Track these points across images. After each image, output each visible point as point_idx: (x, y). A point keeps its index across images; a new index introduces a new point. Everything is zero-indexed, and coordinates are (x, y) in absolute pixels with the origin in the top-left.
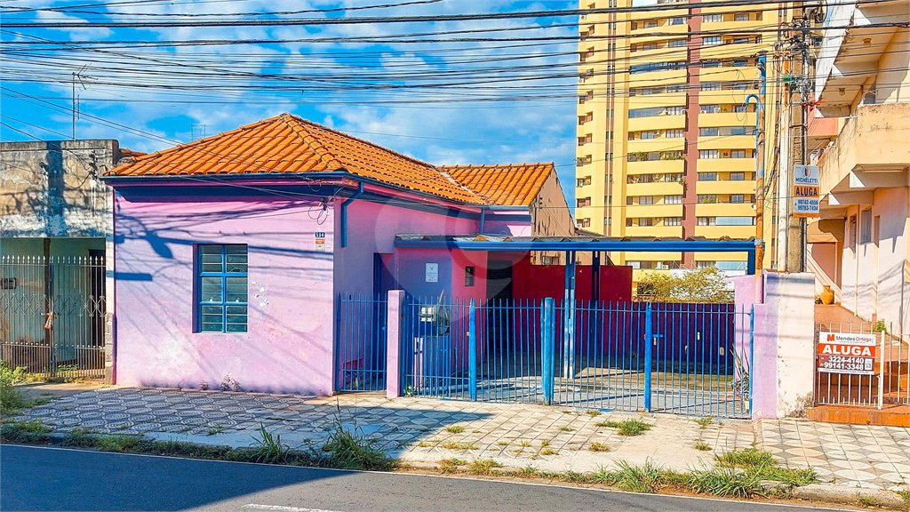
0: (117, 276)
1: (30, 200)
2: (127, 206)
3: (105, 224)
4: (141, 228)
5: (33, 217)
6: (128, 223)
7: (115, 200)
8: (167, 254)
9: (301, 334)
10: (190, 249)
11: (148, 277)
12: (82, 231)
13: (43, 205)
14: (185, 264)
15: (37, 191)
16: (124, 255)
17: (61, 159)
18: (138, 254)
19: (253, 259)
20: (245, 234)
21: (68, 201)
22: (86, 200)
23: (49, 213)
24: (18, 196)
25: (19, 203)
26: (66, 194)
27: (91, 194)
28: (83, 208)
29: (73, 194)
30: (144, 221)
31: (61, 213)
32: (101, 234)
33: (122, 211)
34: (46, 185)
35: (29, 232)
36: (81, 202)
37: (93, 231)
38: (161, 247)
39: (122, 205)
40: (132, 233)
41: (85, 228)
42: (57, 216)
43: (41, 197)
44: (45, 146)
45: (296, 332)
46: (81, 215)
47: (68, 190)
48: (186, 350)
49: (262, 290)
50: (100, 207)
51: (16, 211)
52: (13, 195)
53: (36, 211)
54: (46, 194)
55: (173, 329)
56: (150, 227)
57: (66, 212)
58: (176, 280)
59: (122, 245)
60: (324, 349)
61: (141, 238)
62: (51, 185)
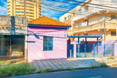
0: (28, 42)
1: (6, 27)
2: (30, 29)
3: (25, 33)
4: (33, 33)
5: (7, 31)
6: (30, 32)
7: (27, 28)
8: (38, 38)
9: (62, 50)
10: (43, 37)
11: (34, 42)
12: (20, 34)
13: (10, 28)
14: (42, 40)
15: (8, 25)
16: (29, 38)
17: (14, 20)
18: (32, 38)
19: (54, 39)
20: (53, 35)
21: (16, 28)
22: (21, 28)
23: (11, 30)
24: (3, 26)
25: (3, 28)
26: (15, 26)
27: (22, 27)
28: (20, 29)
29: (17, 26)
30: (33, 32)
31: (14, 30)
32: (24, 34)
33: (29, 30)
34: (11, 24)
35: (6, 33)
36: (19, 28)
37: (22, 34)
38: (37, 37)
39: (29, 29)
40: (31, 34)
41: (20, 33)
42: (14, 31)
43: (9, 27)
44: (11, 17)
45: (61, 50)
46: (19, 31)
47: (16, 26)
48: (42, 54)
49: (56, 43)
50: (24, 29)
51: (3, 29)
52: (2, 26)
53: (8, 29)
54: (11, 26)
55: (40, 51)
56: (35, 33)
57: (16, 30)
58: (40, 42)
59: (29, 36)
60: (66, 52)
61: (33, 35)
62: (12, 24)
